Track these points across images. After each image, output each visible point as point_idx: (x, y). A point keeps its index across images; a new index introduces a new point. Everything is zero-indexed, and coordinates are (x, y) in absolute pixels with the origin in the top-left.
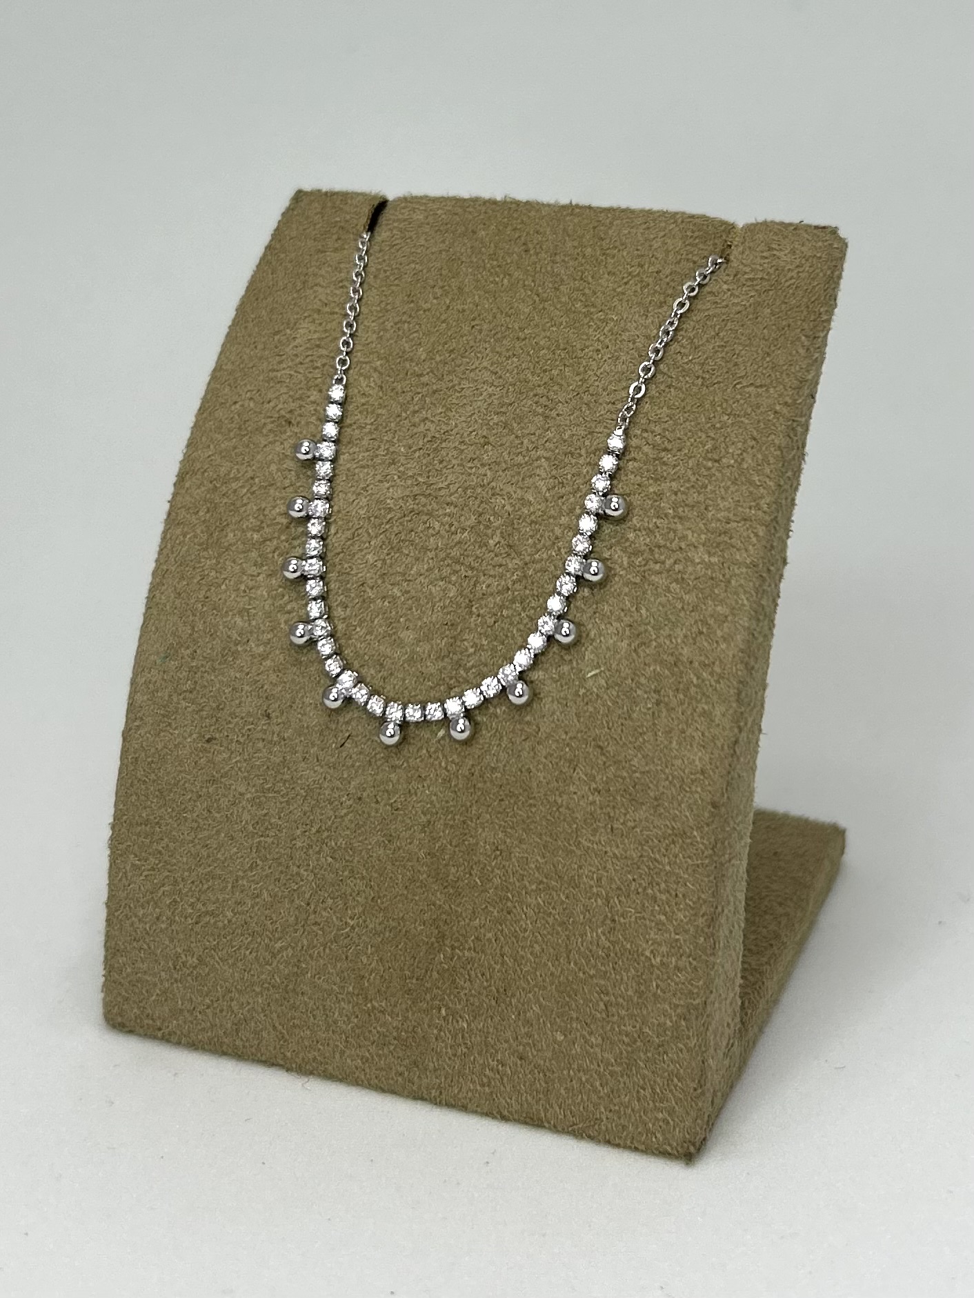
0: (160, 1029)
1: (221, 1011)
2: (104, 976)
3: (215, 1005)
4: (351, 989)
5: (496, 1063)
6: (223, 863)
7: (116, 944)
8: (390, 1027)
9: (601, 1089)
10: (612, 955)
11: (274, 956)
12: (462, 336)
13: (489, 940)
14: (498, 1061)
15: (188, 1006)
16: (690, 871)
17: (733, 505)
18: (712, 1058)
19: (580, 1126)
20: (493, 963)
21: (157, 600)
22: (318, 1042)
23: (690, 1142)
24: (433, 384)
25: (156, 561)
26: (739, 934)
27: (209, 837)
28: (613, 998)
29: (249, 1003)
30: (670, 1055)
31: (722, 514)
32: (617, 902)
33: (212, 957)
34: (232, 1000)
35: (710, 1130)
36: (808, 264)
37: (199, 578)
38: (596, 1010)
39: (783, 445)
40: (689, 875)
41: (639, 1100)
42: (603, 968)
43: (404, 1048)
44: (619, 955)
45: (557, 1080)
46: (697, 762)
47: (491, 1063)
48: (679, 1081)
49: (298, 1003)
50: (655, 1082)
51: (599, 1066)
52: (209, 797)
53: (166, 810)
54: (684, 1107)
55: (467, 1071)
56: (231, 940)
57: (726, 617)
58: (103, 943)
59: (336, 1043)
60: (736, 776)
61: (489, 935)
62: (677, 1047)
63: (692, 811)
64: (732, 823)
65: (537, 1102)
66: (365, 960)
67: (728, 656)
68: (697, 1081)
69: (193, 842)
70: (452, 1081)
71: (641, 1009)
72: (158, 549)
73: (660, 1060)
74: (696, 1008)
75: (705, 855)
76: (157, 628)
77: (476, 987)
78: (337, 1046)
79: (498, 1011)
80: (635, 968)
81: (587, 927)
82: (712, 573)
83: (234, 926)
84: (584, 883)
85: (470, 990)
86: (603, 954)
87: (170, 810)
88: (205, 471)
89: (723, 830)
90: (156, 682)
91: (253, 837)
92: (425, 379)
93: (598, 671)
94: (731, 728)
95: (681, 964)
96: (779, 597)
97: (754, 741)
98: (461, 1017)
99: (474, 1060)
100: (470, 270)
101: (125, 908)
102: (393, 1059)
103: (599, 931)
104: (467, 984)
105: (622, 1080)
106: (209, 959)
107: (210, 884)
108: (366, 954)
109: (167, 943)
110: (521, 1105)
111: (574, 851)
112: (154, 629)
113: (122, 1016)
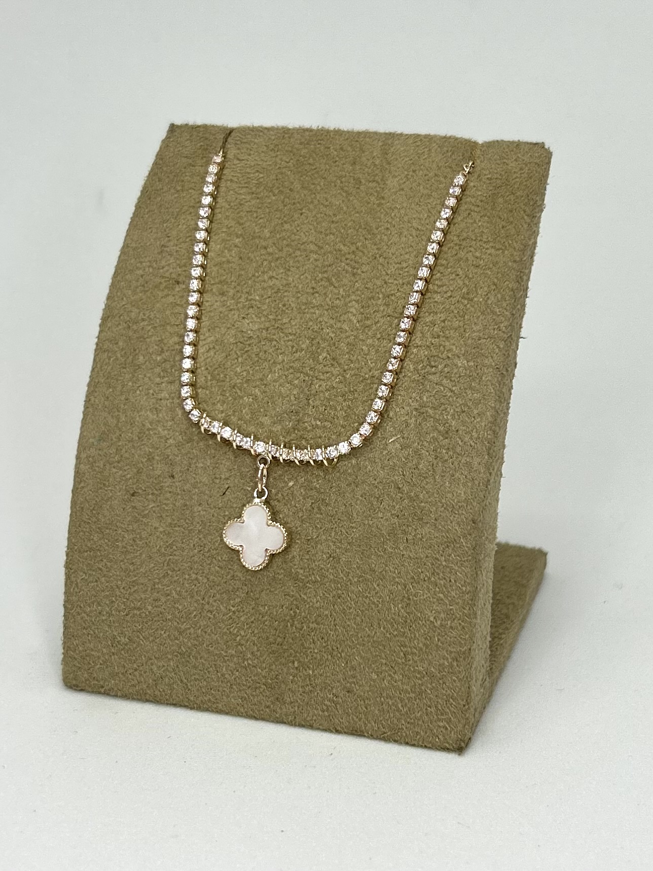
0: (103, 687)
1: (145, 672)
2: (63, 653)
3: (141, 668)
4: (234, 653)
5: (332, 696)
6: (145, 574)
7: (71, 632)
8: (260, 676)
9: (402, 708)
10: (409, 621)
11: (180, 633)
12: (293, 221)
13: (327, 615)
14: (333, 694)
15: (122, 670)
16: (458, 564)
17: (482, 328)
18: (475, 686)
19: (389, 734)
20: (329, 631)
21: (92, 402)
23: (461, 740)
24: (276, 253)
25: (90, 377)
26: (489, 605)
27: (135, 558)
28: (410, 650)
29: (164, 666)
30: (447, 684)
31: (475, 334)
32: (411, 587)
33: (138, 637)
34: (152, 664)
35: (473, 734)
36: (527, 168)
37: (121, 387)
38: (398, 658)
39: (514, 288)
40: (459, 567)
41: (427, 715)
42: (402, 630)
43: (270, 689)
44: (413, 620)
45: (373, 705)
46: (462, 495)
47: (329, 696)
48: (454, 700)
49: (197, 664)
50: (437, 702)
51: (400, 694)
52: (134, 531)
53: (104, 541)
54: (458, 718)
55: (313, 702)
56: (151, 624)
57: (480, 400)
58: (62, 632)
59: (224, 689)
60: (488, 503)
61: (328, 612)
62: (451, 679)
63: (460, 526)
64: (485, 533)
65: (360, 720)
66: (242, 633)
67: (482, 426)
68: (465, 701)
69: (122, 561)
70: (302, 710)
71: (428, 656)
72: (90, 369)
73: (441, 688)
74: (464, 653)
75: (469, 554)
76: (93, 421)
77: (318, 647)
78: (224, 691)
79: (333, 662)
80: (424, 629)
81: (391, 604)
82: (470, 373)
83: (153, 616)
84: (390, 576)
86: (403, 621)
88: (121, 315)
90: (94, 456)
91: (165, 556)
93: (396, 438)
94: (485, 473)
95: (454, 625)
97: (498, 482)
98: (308, 667)
99: (318, 693)
101: (77, 607)
102: (262, 697)
103: (400, 606)
104: (312, 646)
105: (415, 703)
106: (136, 638)
107: (135, 588)
108: (243, 629)
109: (107, 629)
110: (349, 723)
111: (382, 556)
112: (91, 421)
113: (75, 680)
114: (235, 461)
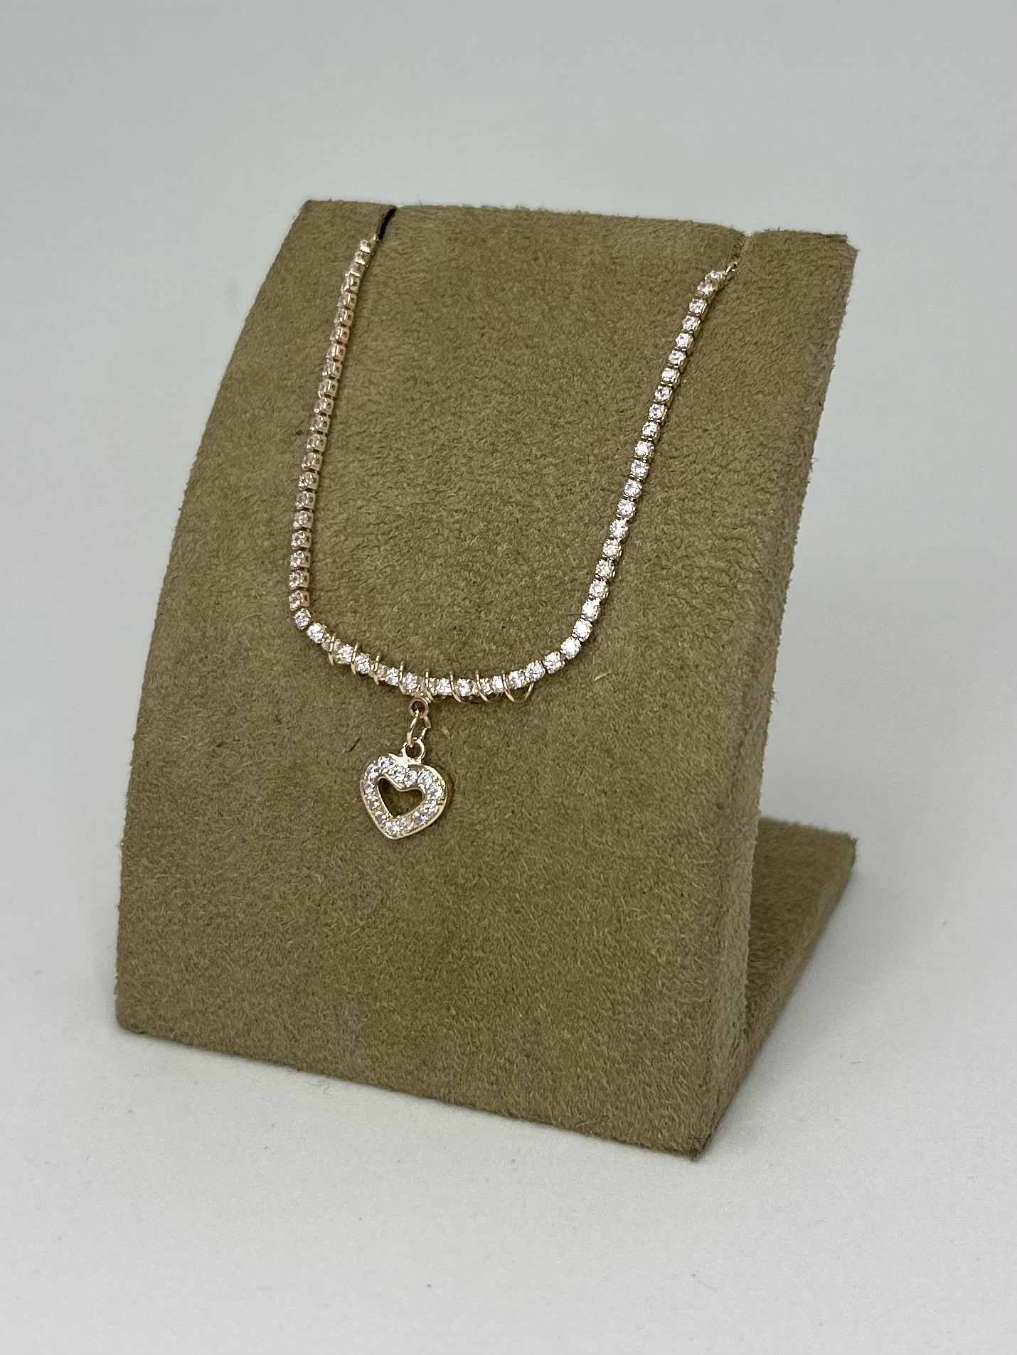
0: (172, 1030)
1: (233, 1012)
2: (117, 978)
3: (227, 1006)
4: (361, 989)
5: (502, 1061)
6: (235, 865)
7: (129, 946)
8: (400, 1027)
9: (607, 1086)
10: (619, 954)
11: (284, 957)
12: (470, 345)
13: (498, 940)
14: (505, 1059)
15: (199, 1006)
16: (695, 871)
18: (717, 1055)
19: (587, 1123)
20: (501, 963)
21: (168, 605)
22: (328, 1042)
23: (695, 1138)
24: (442, 392)
25: (168, 568)
26: (744, 933)
27: (222, 839)
28: (620, 997)
29: (260, 1004)
30: (675, 1052)
31: (729, 520)
32: (623, 901)
33: (223, 957)
34: (243, 1000)
35: (716, 1127)
36: (817, 272)
37: (209, 585)
38: (602, 1009)
39: (790, 452)
40: (695, 875)
41: (645, 1097)
42: (610, 967)
43: (413, 1047)
45: (564, 1079)
46: (703, 764)
47: (499, 1061)
48: (684, 1077)
49: (308, 1004)
50: (661, 1079)
51: (605, 1063)
52: (221, 800)
53: (178, 814)
54: (690, 1104)
55: (476, 1069)
56: (243, 941)
57: (732, 622)
58: (116, 946)
59: (347, 1043)
60: (741, 777)
61: (499, 935)
62: (682, 1044)
63: (697, 812)
64: (737, 823)
65: (545, 1100)
66: (374, 960)
67: (734, 660)
68: (702, 1078)
69: (204, 844)
70: (460, 1080)
71: (647, 1007)
72: (169, 557)
73: (665, 1058)
74: (701, 1006)
75: (710, 855)
76: (168, 634)
77: (484, 986)
78: (347, 1046)
79: (506, 1011)
80: (641, 967)
81: (594, 927)
83: (246, 928)
84: (591, 884)
85: (479, 990)
86: (610, 953)
87: (182, 814)
88: (216, 479)
89: (728, 830)
90: (167, 687)
91: (264, 839)
92: (436, 387)
93: (605, 674)
94: (736, 731)
95: (686, 962)
96: (785, 602)
97: (760, 744)
98: (469, 1016)
99: (483, 1058)
100: (479, 279)
101: (137, 910)
102: (403, 1059)
103: (606, 930)
104: (476, 985)
105: (628, 1077)
106: (220, 960)
107: (222, 886)
108: (376, 954)
109: (179, 944)
110: (529, 1103)
111: (581, 852)
112: (165, 635)
113: (135, 1018)
114: (370, 701)
